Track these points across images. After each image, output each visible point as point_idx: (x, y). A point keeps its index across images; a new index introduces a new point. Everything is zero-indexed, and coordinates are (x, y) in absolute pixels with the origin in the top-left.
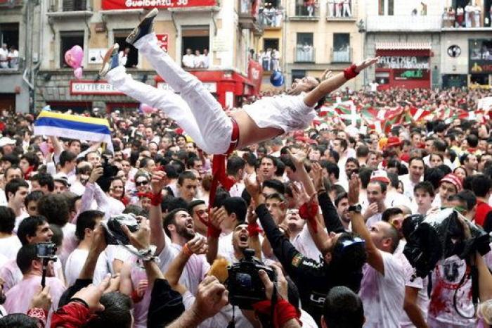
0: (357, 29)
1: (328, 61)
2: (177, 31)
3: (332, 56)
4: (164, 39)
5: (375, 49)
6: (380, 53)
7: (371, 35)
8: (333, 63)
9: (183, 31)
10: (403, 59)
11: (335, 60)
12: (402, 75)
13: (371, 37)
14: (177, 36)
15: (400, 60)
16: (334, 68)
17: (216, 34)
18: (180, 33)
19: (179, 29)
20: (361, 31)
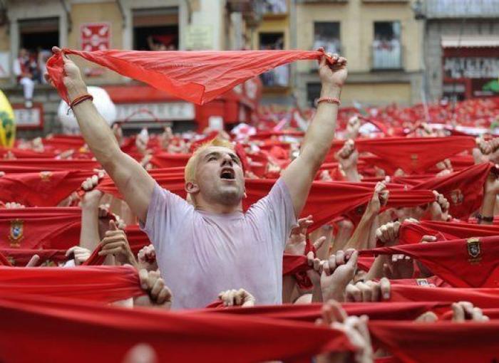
0: (412, 15)
1: (365, 67)
2: (124, 18)
3: (371, 58)
4: (102, 32)
5: (441, 46)
6: (450, 53)
7: (435, 24)
8: (374, 71)
9: (135, 19)
10: (486, 62)
11: (377, 65)
12: (485, 87)
13: (435, 26)
14: (124, 26)
15: (482, 63)
16: (376, 78)
17: (190, 20)
18: (129, 22)
19: (128, 15)
20: (419, 17)
